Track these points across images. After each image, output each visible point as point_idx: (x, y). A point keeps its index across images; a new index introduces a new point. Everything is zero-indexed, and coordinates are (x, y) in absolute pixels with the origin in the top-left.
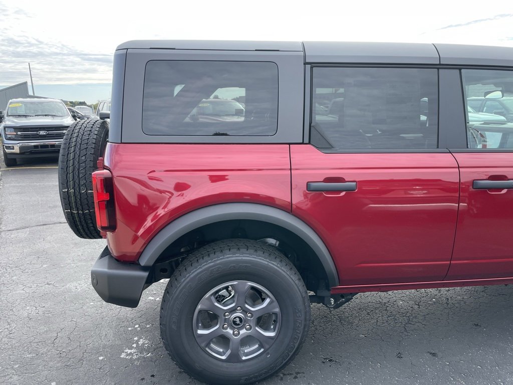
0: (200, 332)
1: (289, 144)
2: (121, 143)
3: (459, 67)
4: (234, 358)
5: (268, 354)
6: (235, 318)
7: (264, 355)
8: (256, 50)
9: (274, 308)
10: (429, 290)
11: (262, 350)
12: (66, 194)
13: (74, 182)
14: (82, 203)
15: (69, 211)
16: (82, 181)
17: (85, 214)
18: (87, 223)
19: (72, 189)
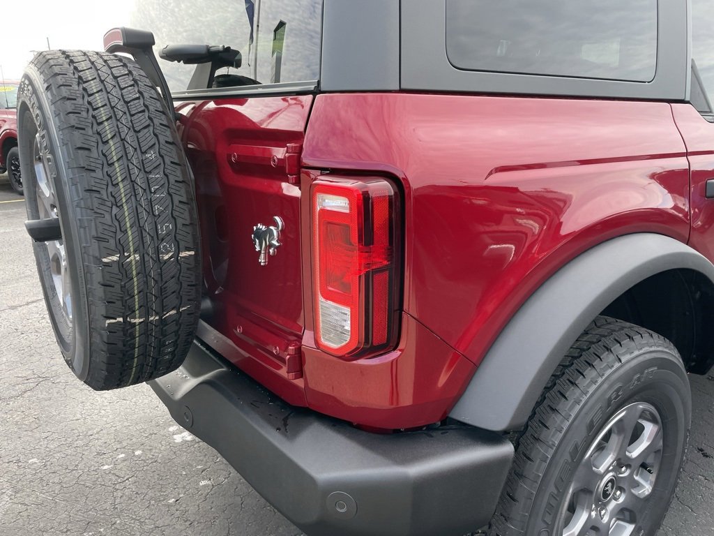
1: (668, 101)
7: (635, 534)
11: (632, 527)
12: (115, 269)
13: (141, 229)
14: (162, 290)
15: (121, 319)
16: (163, 223)
17: (162, 322)
18: (162, 345)
19: (135, 251)
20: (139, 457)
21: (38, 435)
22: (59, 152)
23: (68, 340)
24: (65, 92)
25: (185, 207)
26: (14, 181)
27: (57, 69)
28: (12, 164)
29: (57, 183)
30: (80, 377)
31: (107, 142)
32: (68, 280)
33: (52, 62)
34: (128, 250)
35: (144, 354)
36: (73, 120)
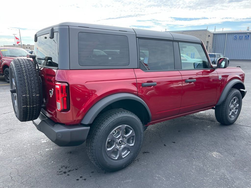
0: (108, 149)
1: (134, 69)
2: (70, 70)
3: (178, 41)
4: (120, 157)
5: (131, 153)
6: (120, 141)
7: (130, 154)
8: (119, 31)
9: (133, 134)
10: (158, 123)
11: (129, 152)
12: (25, 97)
13: (29, 91)
14: (33, 101)
15: (25, 106)
16: (33, 90)
17: (33, 107)
18: (33, 112)
19: (28, 94)
20: (33, 145)
21: (9, 141)
22: (16, 78)
23: (16, 112)
24: (18, 68)
25: (38, 87)
26: (6, 78)
27: (17, 64)
28: (6, 73)
29: (16, 83)
30: (18, 119)
31: (24, 76)
32: (17, 101)
33: (16, 62)
34: (27, 94)
35: (30, 113)
36: (19, 73)
